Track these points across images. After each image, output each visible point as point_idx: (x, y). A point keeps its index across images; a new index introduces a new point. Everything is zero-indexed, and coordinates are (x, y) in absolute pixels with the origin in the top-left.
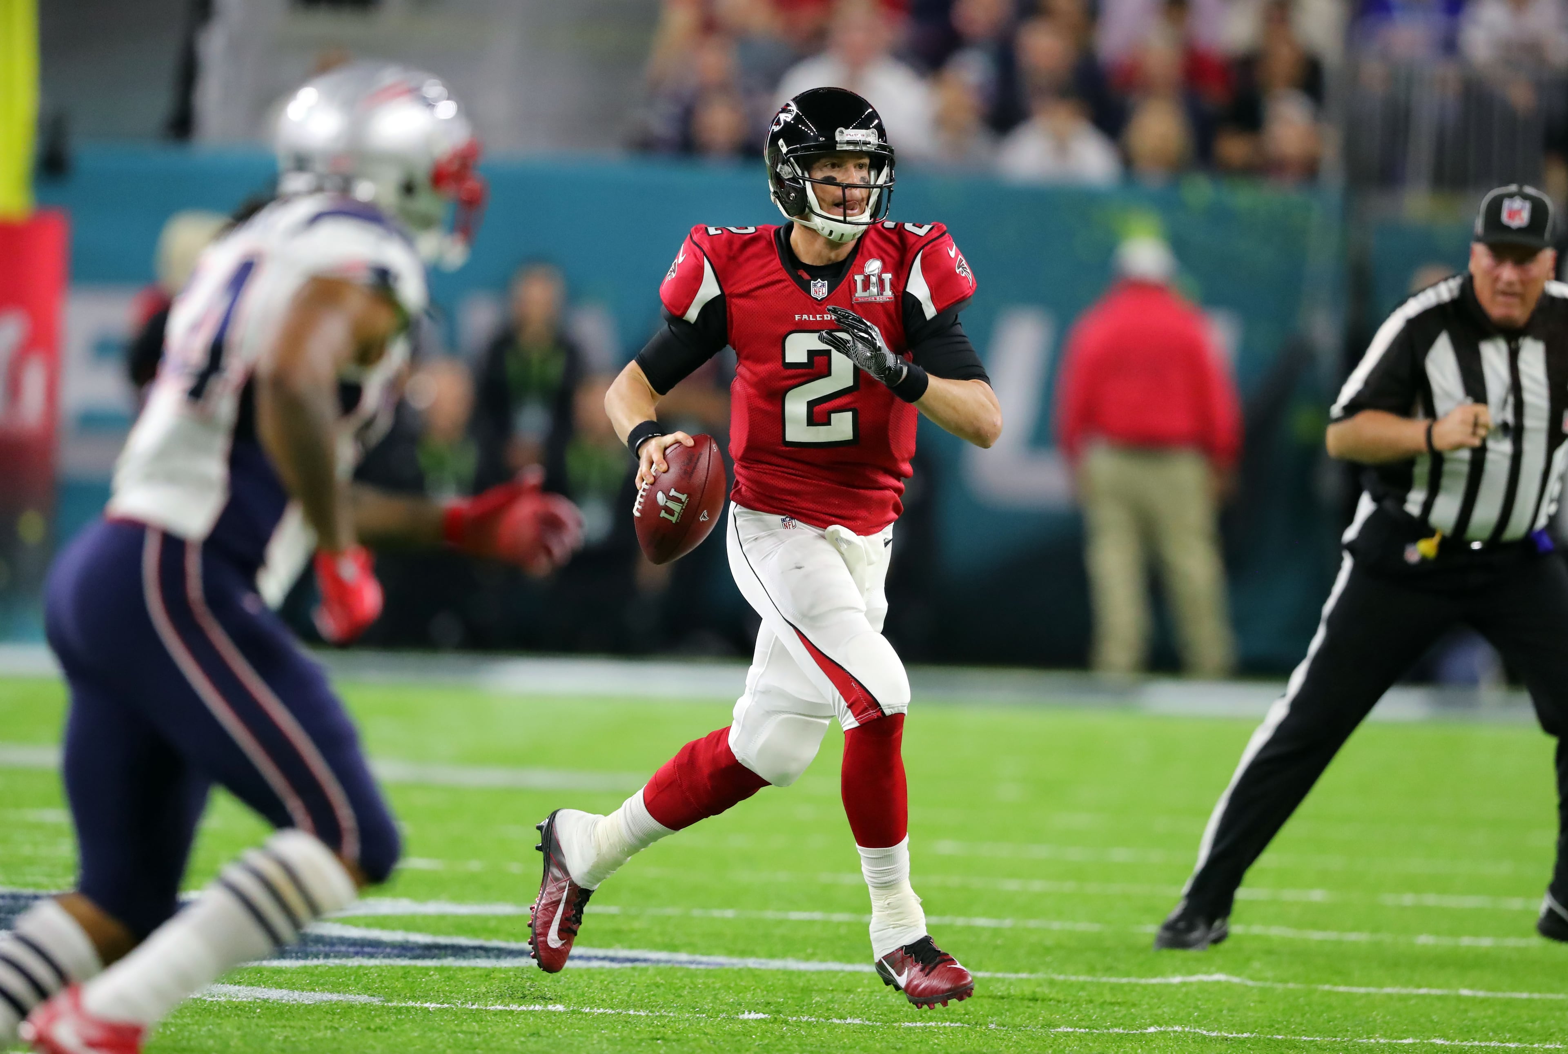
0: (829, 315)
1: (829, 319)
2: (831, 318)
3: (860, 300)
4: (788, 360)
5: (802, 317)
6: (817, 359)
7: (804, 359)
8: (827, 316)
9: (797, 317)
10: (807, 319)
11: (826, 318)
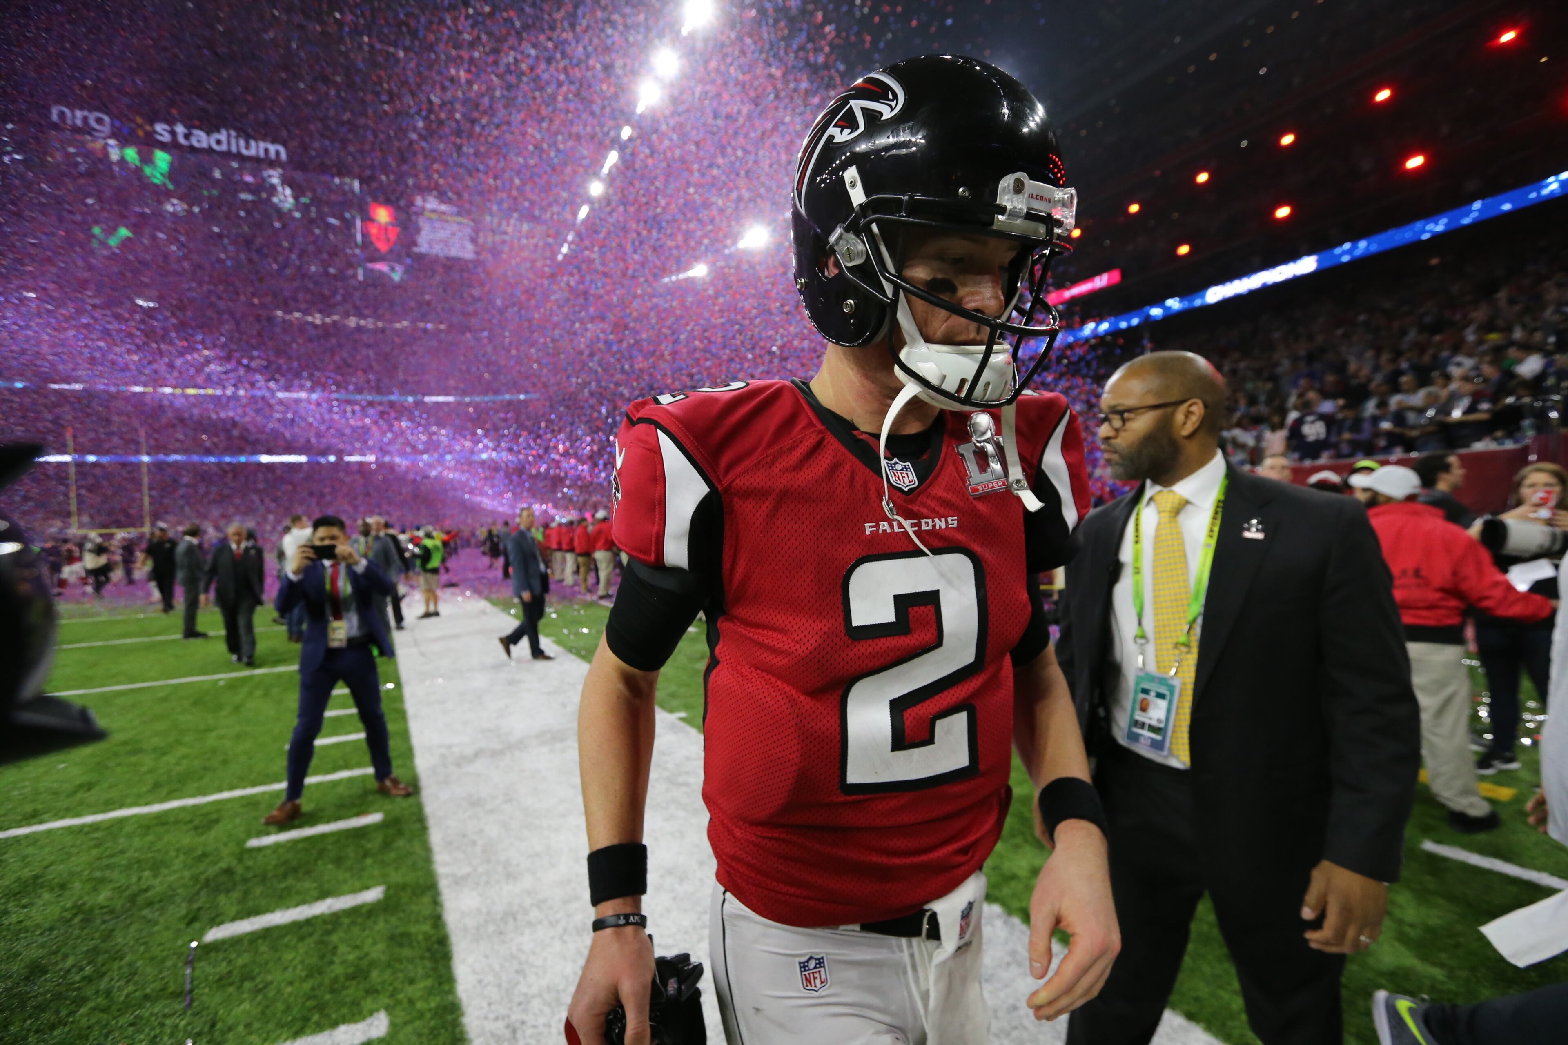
0: (930, 521)
1: (930, 527)
2: (934, 526)
3: (981, 490)
4: (857, 621)
5: (878, 526)
6: (914, 612)
7: (888, 615)
8: (927, 523)
9: (868, 528)
10: (889, 531)
11: (924, 528)
